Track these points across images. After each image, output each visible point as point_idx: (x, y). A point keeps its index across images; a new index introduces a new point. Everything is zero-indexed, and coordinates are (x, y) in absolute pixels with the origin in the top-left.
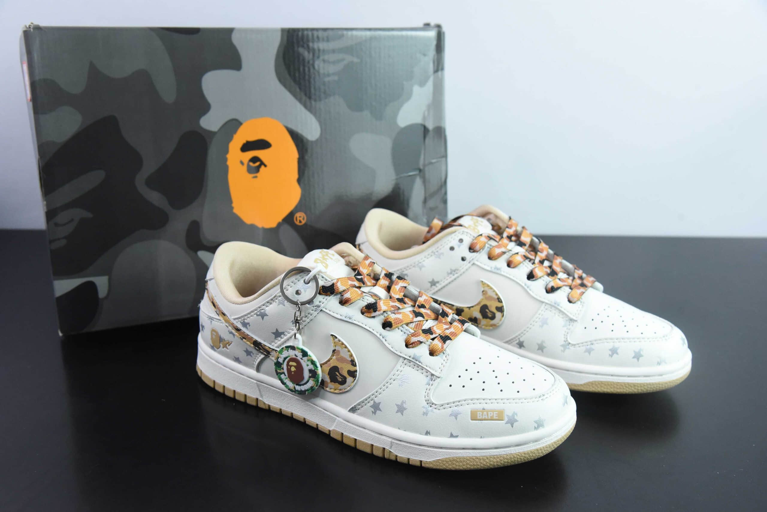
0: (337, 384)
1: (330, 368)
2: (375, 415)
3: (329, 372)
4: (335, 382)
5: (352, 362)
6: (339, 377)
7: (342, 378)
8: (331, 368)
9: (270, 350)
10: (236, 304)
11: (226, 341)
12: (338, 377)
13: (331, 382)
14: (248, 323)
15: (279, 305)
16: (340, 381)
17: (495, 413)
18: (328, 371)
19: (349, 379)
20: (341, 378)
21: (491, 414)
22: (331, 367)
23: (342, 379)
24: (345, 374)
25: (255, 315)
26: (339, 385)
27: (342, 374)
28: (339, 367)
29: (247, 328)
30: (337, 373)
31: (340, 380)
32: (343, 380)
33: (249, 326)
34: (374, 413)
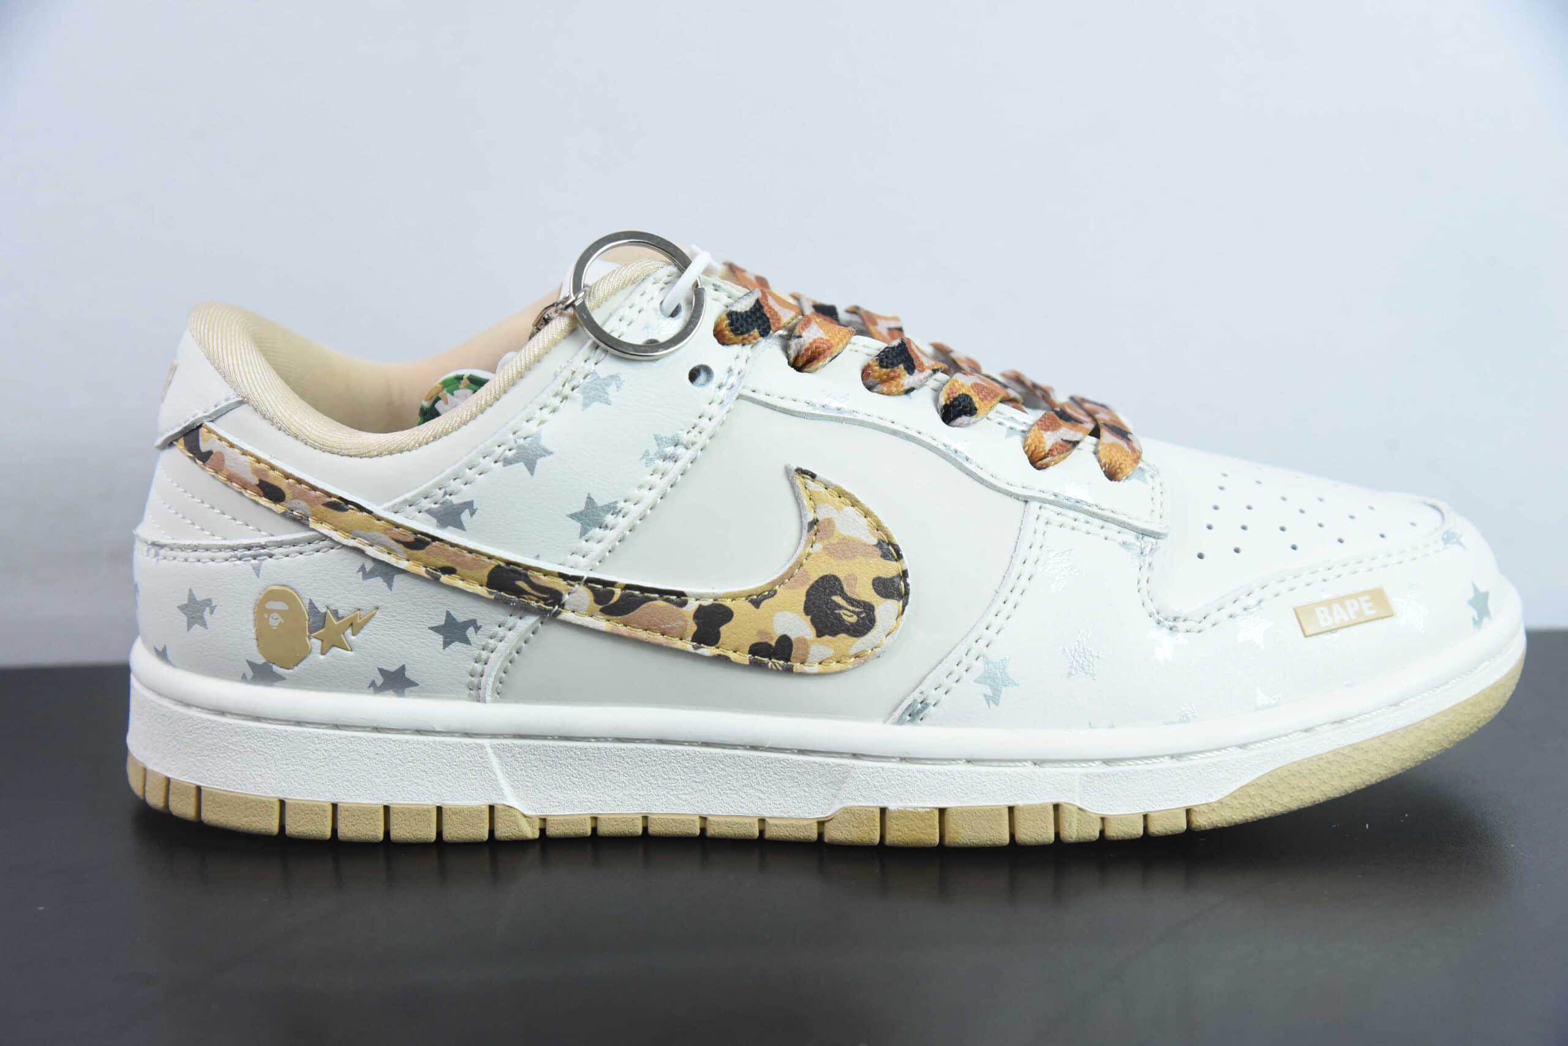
0: (843, 636)
1: (808, 587)
2: (997, 704)
3: (806, 603)
4: (834, 633)
5: (881, 548)
6: (845, 612)
7: (857, 610)
8: (812, 587)
9: (560, 585)
10: (391, 453)
11: (343, 618)
12: (842, 612)
13: (820, 634)
14: (469, 505)
15: (585, 405)
16: (852, 624)
17: (1362, 599)
18: (803, 599)
19: (886, 609)
20: (853, 612)
21: (1352, 605)
22: (811, 582)
23: (858, 614)
24: (867, 594)
25: (500, 464)
26: (851, 639)
27: (855, 597)
28: (841, 576)
29: (460, 525)
30: (838, 599)
31: (854, 619)
32: (863, 615)
33: (472, 513)
34: (993, 699)
